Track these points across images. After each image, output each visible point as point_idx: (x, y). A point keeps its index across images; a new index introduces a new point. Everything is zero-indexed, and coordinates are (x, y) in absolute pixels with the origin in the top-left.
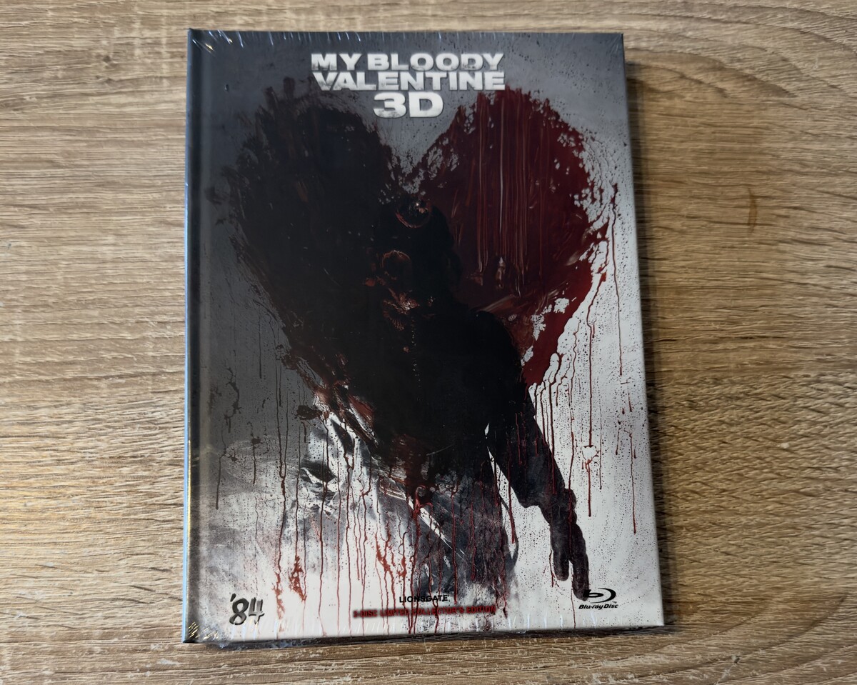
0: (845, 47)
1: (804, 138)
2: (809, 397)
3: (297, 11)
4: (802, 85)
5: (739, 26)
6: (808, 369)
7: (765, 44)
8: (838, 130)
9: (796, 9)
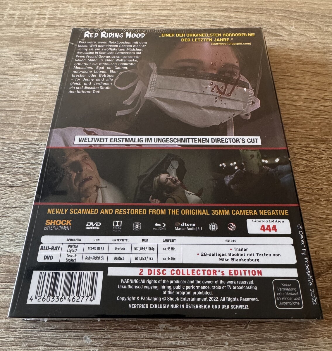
0: (306, 22)
1: (290, 51)
2: (302, 154)
3: (74, 7)
4: (287, 33)
5: (259, 14)
6: (300, 141)
7: (270, 20)
8: (305, 48)
9: (283, 10)
